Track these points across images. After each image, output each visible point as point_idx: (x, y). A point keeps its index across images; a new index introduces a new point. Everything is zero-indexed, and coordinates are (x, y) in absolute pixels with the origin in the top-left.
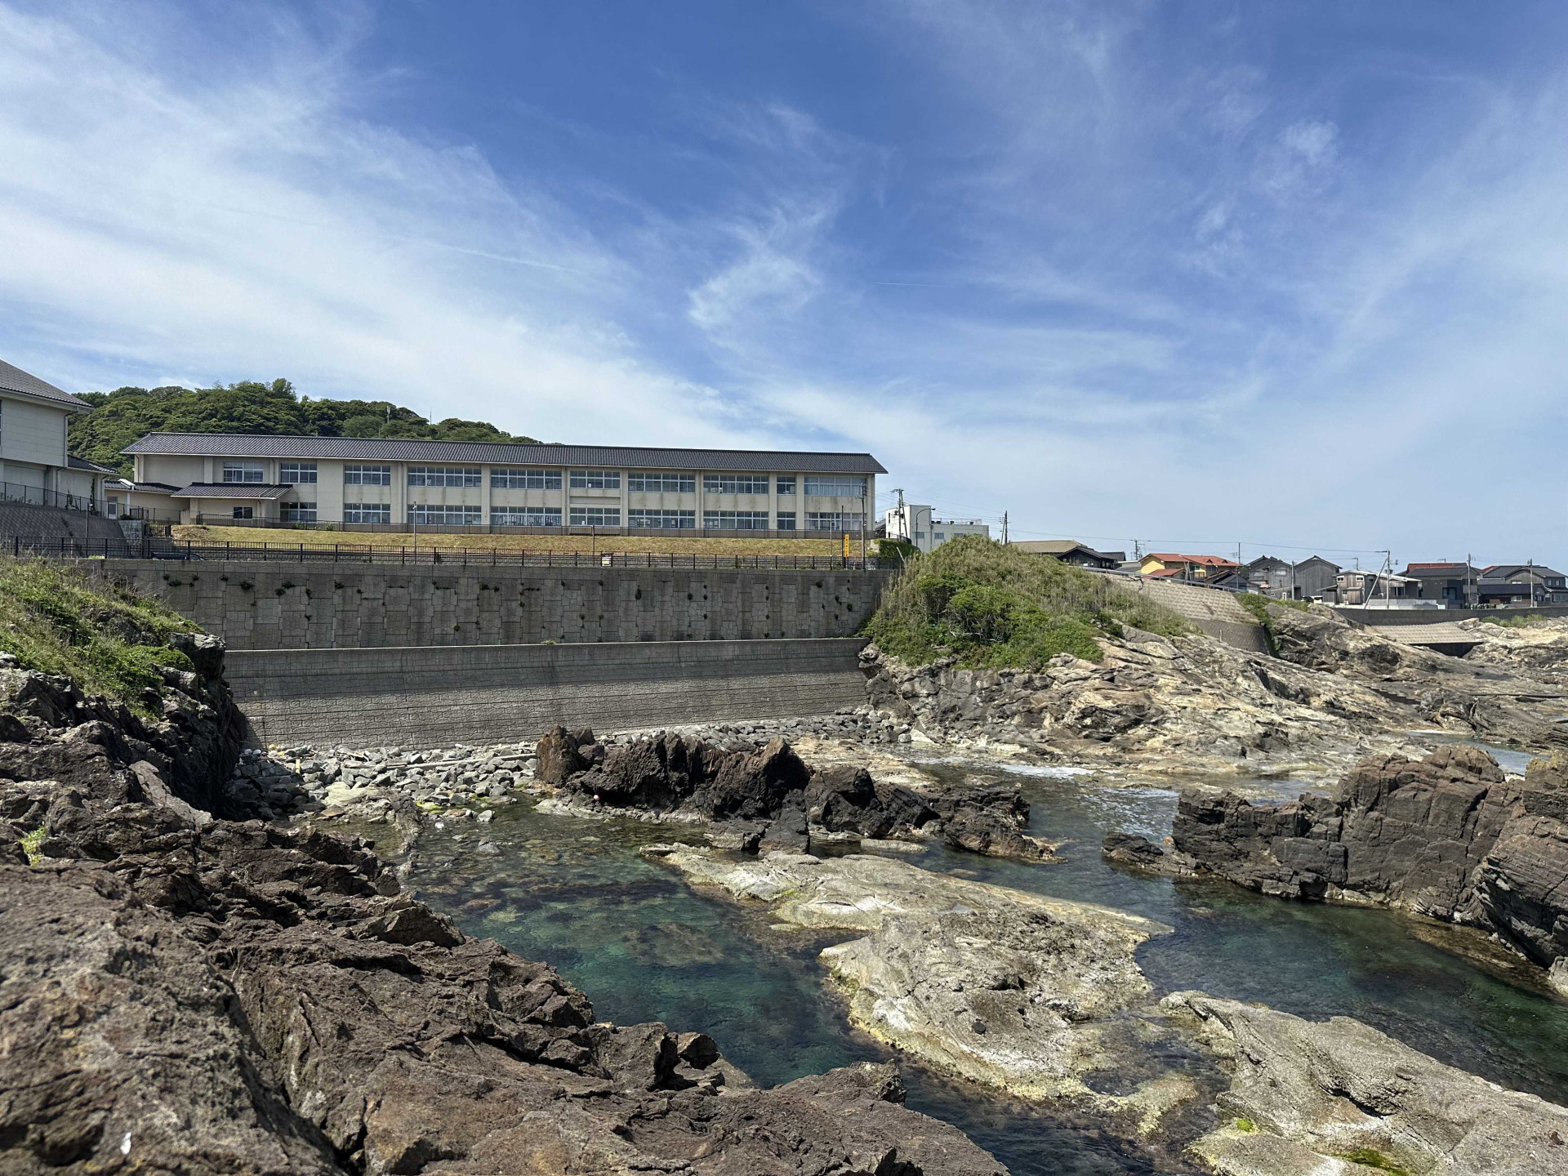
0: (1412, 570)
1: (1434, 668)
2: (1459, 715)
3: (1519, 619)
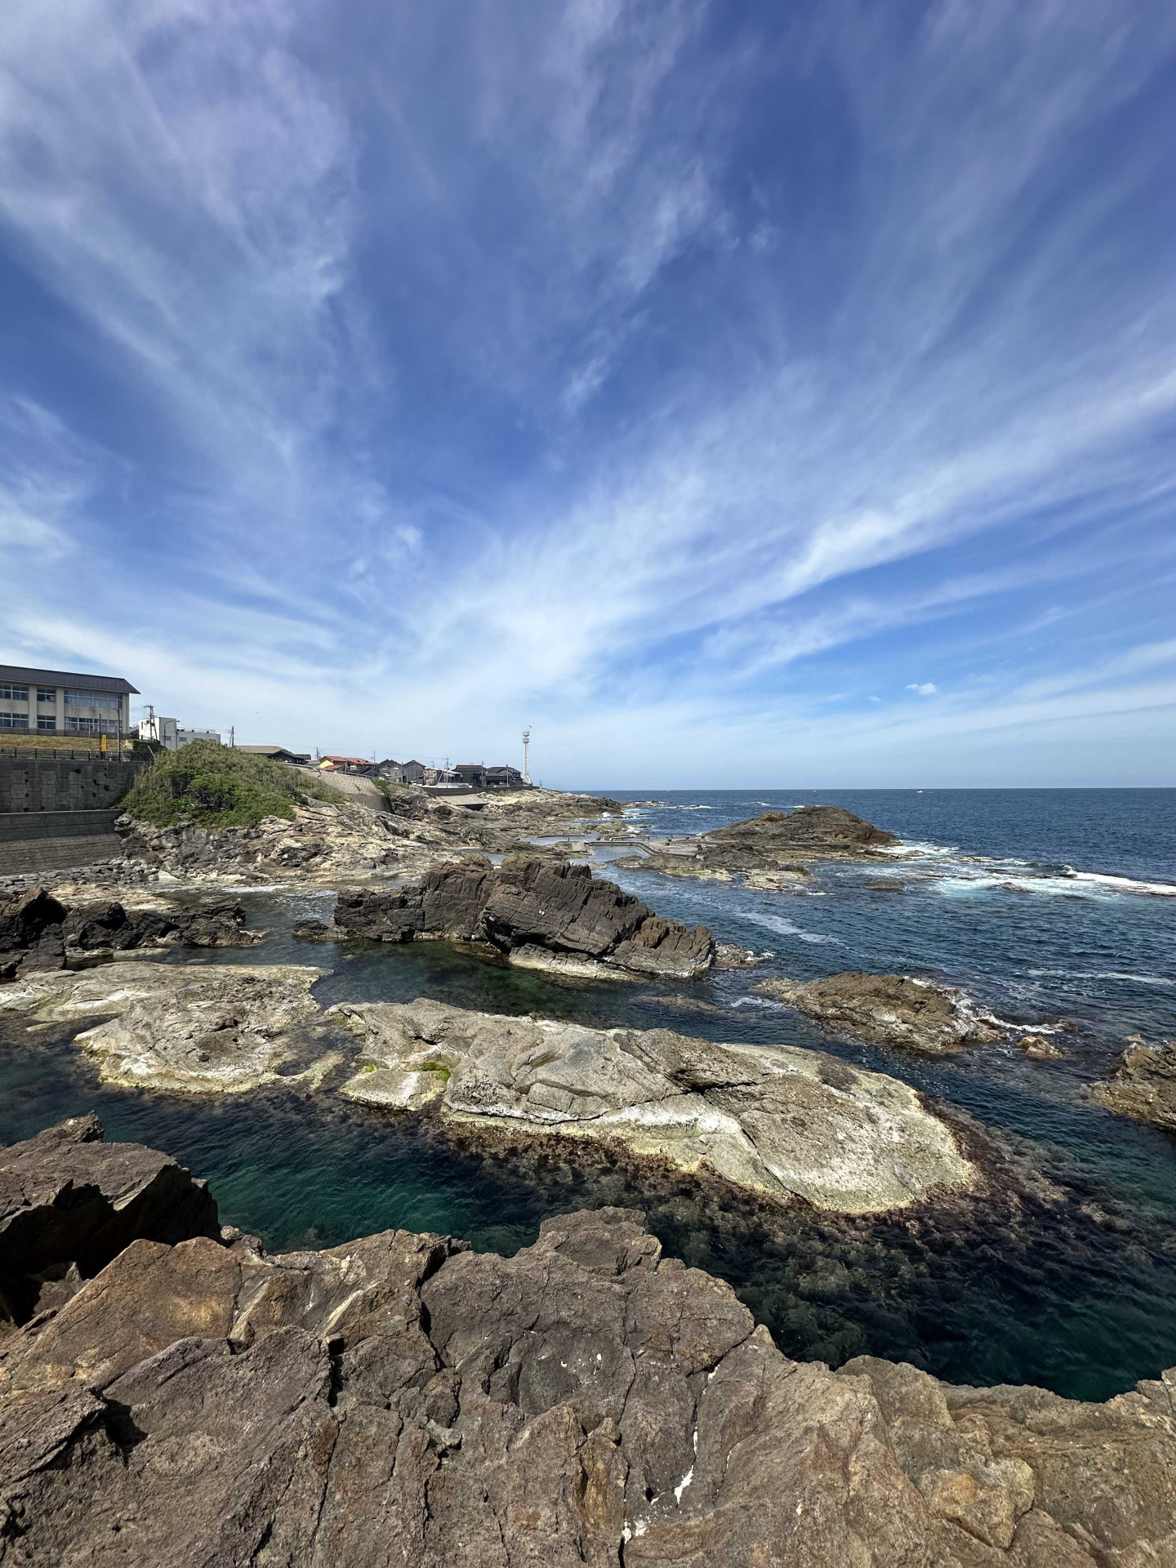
0: (459, 768)
1: (466, 817)
2: (477, 839)
3: (502, 792)
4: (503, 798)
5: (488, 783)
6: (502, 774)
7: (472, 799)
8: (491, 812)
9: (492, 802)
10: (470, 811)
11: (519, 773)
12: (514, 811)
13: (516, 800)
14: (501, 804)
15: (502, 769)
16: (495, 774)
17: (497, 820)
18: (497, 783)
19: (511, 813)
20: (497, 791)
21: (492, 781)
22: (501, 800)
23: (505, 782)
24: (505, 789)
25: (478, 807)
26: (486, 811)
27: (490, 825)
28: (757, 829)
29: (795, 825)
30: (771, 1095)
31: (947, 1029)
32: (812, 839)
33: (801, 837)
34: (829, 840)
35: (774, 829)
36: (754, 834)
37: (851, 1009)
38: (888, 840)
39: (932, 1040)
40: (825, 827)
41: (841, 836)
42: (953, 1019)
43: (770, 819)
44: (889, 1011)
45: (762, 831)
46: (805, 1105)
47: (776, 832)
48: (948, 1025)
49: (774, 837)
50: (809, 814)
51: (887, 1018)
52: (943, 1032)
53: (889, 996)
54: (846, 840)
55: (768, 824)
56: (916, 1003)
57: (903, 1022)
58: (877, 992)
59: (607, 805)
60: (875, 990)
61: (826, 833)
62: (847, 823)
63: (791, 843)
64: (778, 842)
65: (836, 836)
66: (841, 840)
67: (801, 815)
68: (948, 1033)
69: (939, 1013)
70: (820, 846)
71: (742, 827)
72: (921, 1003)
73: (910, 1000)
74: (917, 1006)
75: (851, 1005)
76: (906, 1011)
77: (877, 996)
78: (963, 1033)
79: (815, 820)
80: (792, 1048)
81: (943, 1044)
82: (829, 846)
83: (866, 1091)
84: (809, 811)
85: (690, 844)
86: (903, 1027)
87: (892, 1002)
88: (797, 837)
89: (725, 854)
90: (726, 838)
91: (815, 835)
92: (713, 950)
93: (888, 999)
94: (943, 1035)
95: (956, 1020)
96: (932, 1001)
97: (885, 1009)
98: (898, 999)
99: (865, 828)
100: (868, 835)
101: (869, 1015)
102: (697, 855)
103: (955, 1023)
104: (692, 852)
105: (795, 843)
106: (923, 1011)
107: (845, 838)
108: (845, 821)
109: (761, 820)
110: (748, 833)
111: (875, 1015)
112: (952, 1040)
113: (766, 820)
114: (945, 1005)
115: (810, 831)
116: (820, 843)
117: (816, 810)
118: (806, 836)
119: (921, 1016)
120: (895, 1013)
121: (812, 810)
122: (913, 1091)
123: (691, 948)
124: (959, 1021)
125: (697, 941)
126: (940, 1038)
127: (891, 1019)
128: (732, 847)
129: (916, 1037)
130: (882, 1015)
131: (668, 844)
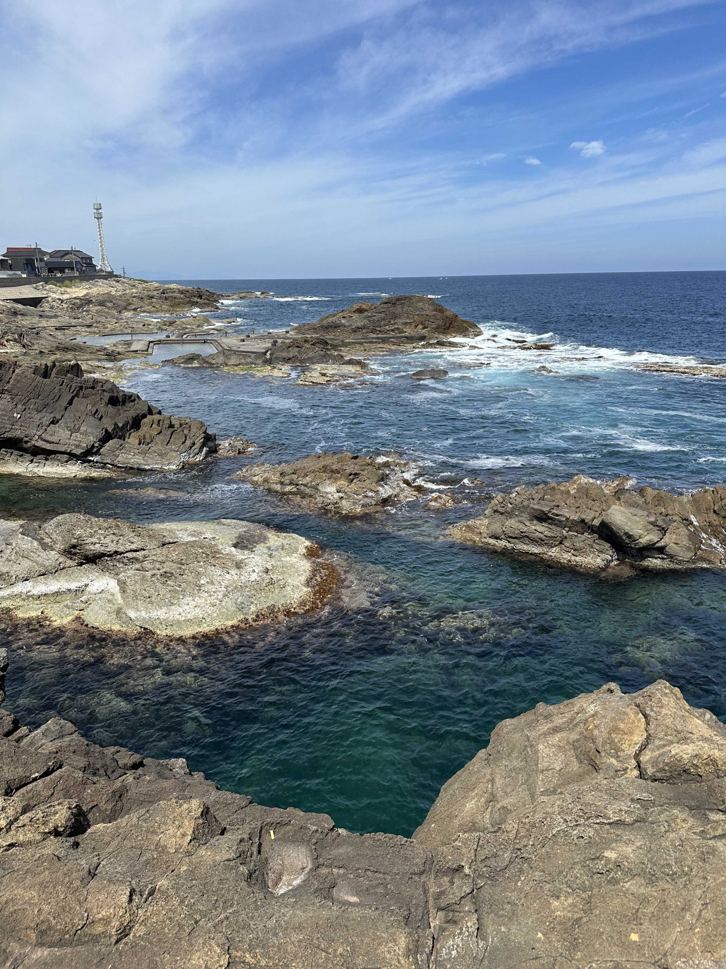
0: (11, 252)
1: (15, 313)
2: (15, 340)
3: (67, 282)
4: (68, 290)
5: (50, 270)
6: (66, 259)
7: (27, 292)
8: (52, 307)
9: (54, 296)
10: (20, 306)
11: (90, 258)
12: (81, 306)
13: (84, 292)
14: (65, 297)
15: (67, 253)
16: (59, 260)
17: (56, 316)
18: (62, 270)
19: (78, 308)
20: (60, 282)
21: (56, 269)
22: (66, 292)
23: (72, 269)
24: (71, 279)
25: (35, 302)
26: (46, 306)
27: (44, 323)
28: (343, 321)
29: (379, 316)
30: (154, 557)
31: (370, 494)
32: (393, 330)
33: (382, 329)
34: (409, 331)
35: (358, 321)
36: (337, 327)
37: (305, 485)
38: (467, 329)
39: (354, 503)
40: (408, 318)
41: (420, 327)
42: (380, 485)
43: (360, 311)
44: (331, 484)
45: (347, 324)
46: (183, 561)
47: (359, 325)
48: (371, 490)
49: (356, 330)
50: (394, 304)
51: (328, 489)
52: (367, 497)
53: (333, 471)
54: (423, 331)
55: (355, 316)
56: (350, 475)
57: (338, 492)
58: (325, 469)
59: (200, 297)
60: (323, 467)
61: (406, 323)
62: (430, 313)
63: (372, 335)
64: (359, 335)
65: (416, 327)
66: (420, 331)
67: (386, 306)
68: (372, 497)
69: (368, 482)
70: (398, 337)
71: (330, 319)
72: (356, 474)
73: (347, 473)
74: (351, 477)
75: (305, 482)
76: (343, 482)
77: (325, 472)
78: (385, 496)
79: (398, 310)
80: (229, 521)
81: (363, 506)
82: (406, 337)
83: (267, 548)
84: (394, 301)
85: (266, 340)
86: (336, 495)
87: (335, 476)
88: (378, 329)
89: (290, 349)
90: (309, 332)
91: (396, 326)
92: (211, 444)
93: (332, 473)
94: (366, 499)
95: (383, 486)
96: (366, 472)
97: (327, 482)
98: (338, 472)
99: (447, 317)
100: (448, 325)
101: (316, 488)
102: (267, 351)
103: (380, 489)
104: (264, 348)
105: (375, 336)
106: (355, 481)
107: (424, 328)
108: (429, 310)
109: (351, 312)
110: (331, 326)
111: (320, 488)
112: (373, 503)
113: (354, 312)
114: (377, 474)
115: (392, 322)
116: (398, 335)
117: (401, 299)
118: (387, 327)
119: (353, 485)
120: (334, 485)
121: (398, 300)
122: (308, 543)
123: (184, 442)
124: (386, 486)
125: (191, 436)
126: (362, 502)
127: (330, 490)
128: (306, 341)
129: (344, 502)
130: (325, 487)
131: (243, 341)
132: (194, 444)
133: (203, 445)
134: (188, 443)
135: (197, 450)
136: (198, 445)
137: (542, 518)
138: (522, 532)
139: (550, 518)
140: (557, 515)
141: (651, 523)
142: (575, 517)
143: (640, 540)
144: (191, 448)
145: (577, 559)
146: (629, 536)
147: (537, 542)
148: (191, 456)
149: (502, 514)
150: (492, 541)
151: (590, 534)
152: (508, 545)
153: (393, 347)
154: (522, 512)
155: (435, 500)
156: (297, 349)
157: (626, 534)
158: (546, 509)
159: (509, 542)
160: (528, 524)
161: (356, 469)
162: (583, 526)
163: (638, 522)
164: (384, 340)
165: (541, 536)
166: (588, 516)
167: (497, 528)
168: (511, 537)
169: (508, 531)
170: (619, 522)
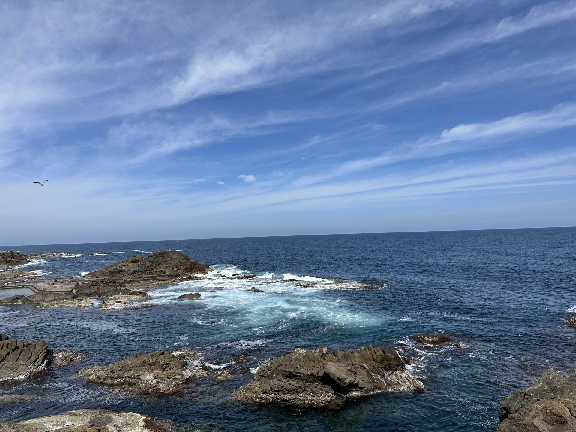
28: (124, 268)
29: (148, 264)
31: (178, 377)
32: (158, 272)
33: (151, 271)
34: (169, 272)
35: (134, 267)
36: (120, 272)
37: (129, 377)
38: (204, 269)
39: (168, 385)
40: (167, 264)
41: (176, 269)
42: (183, 370)
43: (134, 261)
44: (149, 374)
45: (127, 270)
47: (135, 270)
48: (179, 374)
49: (133, 273)
50: (158, 257)
51: (148, 378)
52: (176, 379)
53: (150, 365)
55: (132, 265)
56: (163, 365)
57: (155, 378)
58: (144, 364)
60: (143, 362)
61: (167, 268)
62: (181, 261)
63: (145, 276)
64: (136, 276)
65: (173, 269)
66: (176, 271)
67: (152, 258)
68: (179, 379)
69: (175, 368)
70: (162, 276)
71: (114, 267)
72: (167, 364)
73: (160, 364)
74: (164, 367)
75: (129, 374)
76: (158, 371)
77: (144, 366)
78: (187, 377)
79: (161, 260)
80: (79, 411)
81: (175, 386)
82: (167, 276)
83: (114, 425)
84: (158, 255)
85: (71, 283)
86: (155, 381)
87: (152, 367)
88: (149, 272)
89: (92, 287)
90: (100, 276)
91: (160, 270)
92: (49, 357)
93: (150, 366)
94: (175, 381)
95: (185, 371)
96: (173, 362)
97: (147, 372)
98: (154, 364)
99: (192, 263)
100: (192, 267)
101: (138, 378)
102: (72, 290)
103: (184, 372)
104: (70, 288)
105: (147, 276)
106: (167, 369)
107: (178, 270)
108: (180, 259)
109: (128, 262)
110: (116, 272)
111: (141, 377)
112: (180, 382)
113: (130, 262)
114: (180, 363)
115: (158, 267)
116: (162, 275)
117: (163, 254)
118: (154, 270)
119: (165, 372)
120: (152, 374)
121: (160, 254)
122: (143, 418)
123: (30, 358)
124: (187, 370)
125: (36, 352)
126: (173, 383)
127: (149, 378)
128: (101, 282)
129: (161, 385)
130: (145, 376)
131: (53, 284)
132: (38, 358)
133: (45, 358)
134: (34, 358)
135: (40, 362)
136: (41, 359)
137: (290, 376)
138: (282, 387)
139: (295, 376)
140: (299, 373)
141: (349, 370)
142: (308, 373)
143: (346, 381)
144: (35, 361)
145: (315, 398)
146: (340, 380)
147: (291, 391)
148: (35, 367)
149: (265, 377)
150: (264, 396)
151: (317, 382)
152: (274, 396)
153: (159, 282)
154: (278, 374)
155: (221, 375)
156: (96, 287)
157: (338, 378)
158: (292, 370)
159: (275, 394)
160: (284, 381)
161: (166, 361)
162: (313, 377)
163: (343, 371)
164: (153, 278)
165: (293, 387)
166: (315, 371)
167: (266, 386)
168: (276, 391)
169: (274, 387)
170: (334, 372)
